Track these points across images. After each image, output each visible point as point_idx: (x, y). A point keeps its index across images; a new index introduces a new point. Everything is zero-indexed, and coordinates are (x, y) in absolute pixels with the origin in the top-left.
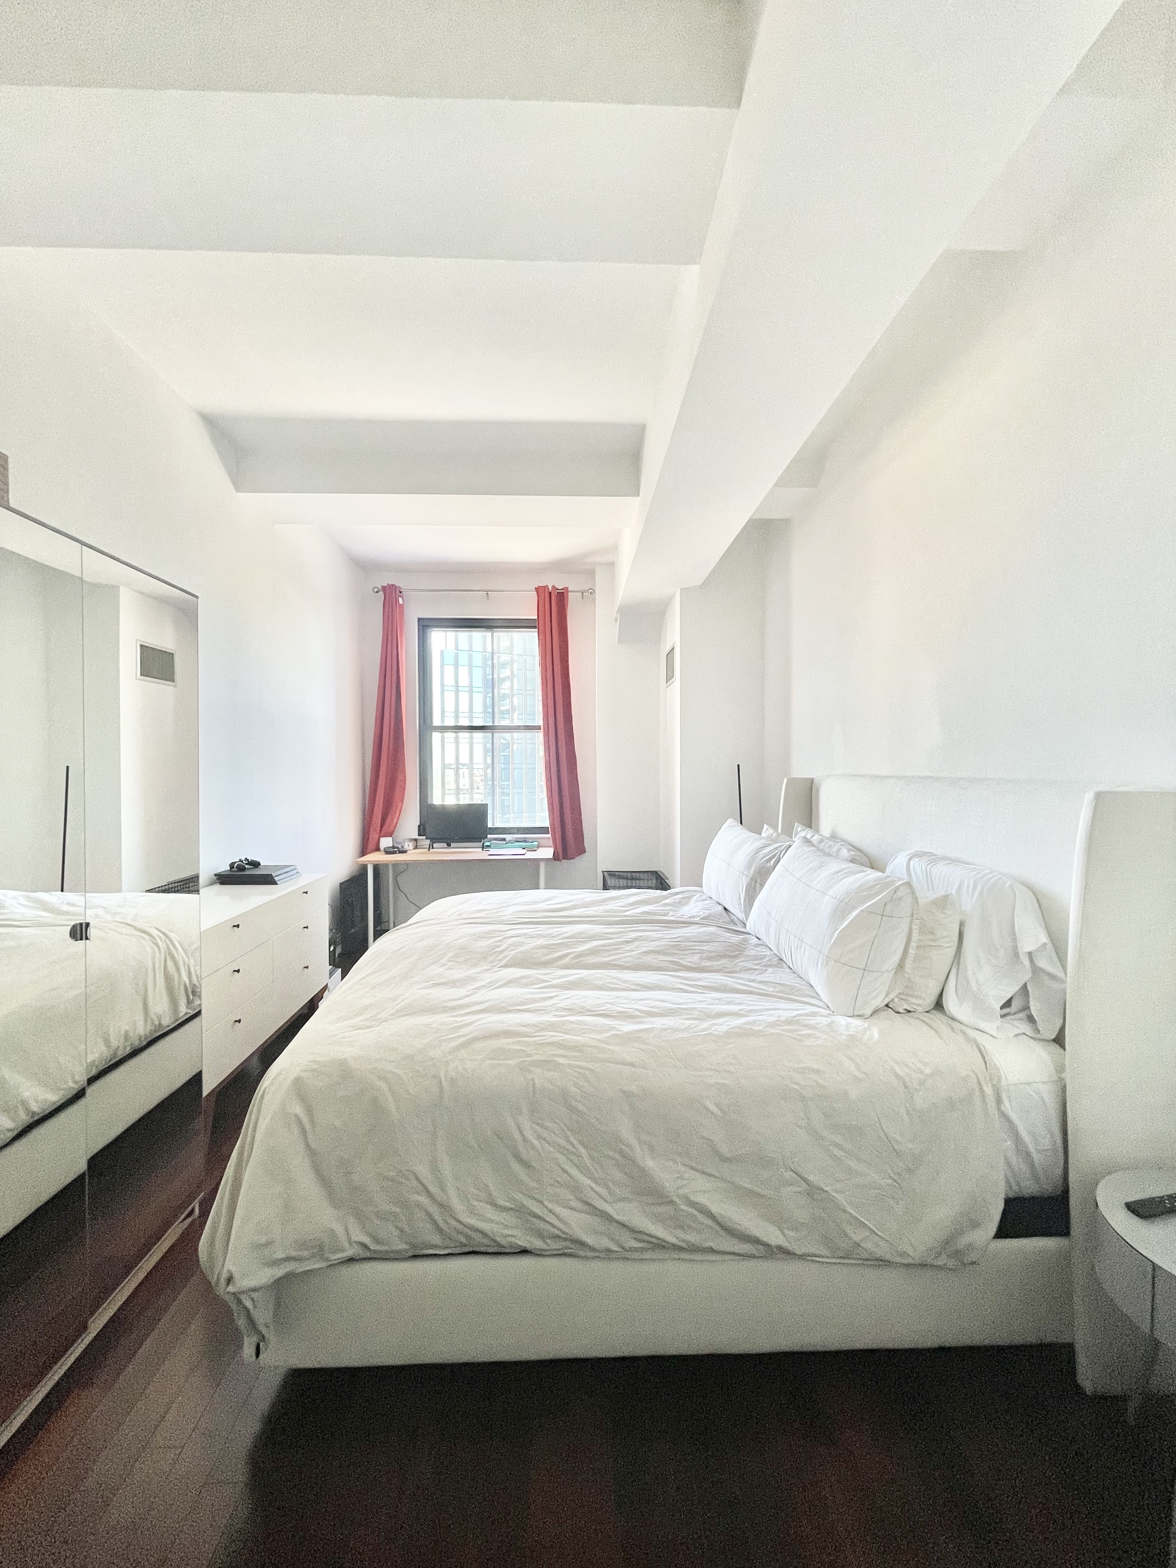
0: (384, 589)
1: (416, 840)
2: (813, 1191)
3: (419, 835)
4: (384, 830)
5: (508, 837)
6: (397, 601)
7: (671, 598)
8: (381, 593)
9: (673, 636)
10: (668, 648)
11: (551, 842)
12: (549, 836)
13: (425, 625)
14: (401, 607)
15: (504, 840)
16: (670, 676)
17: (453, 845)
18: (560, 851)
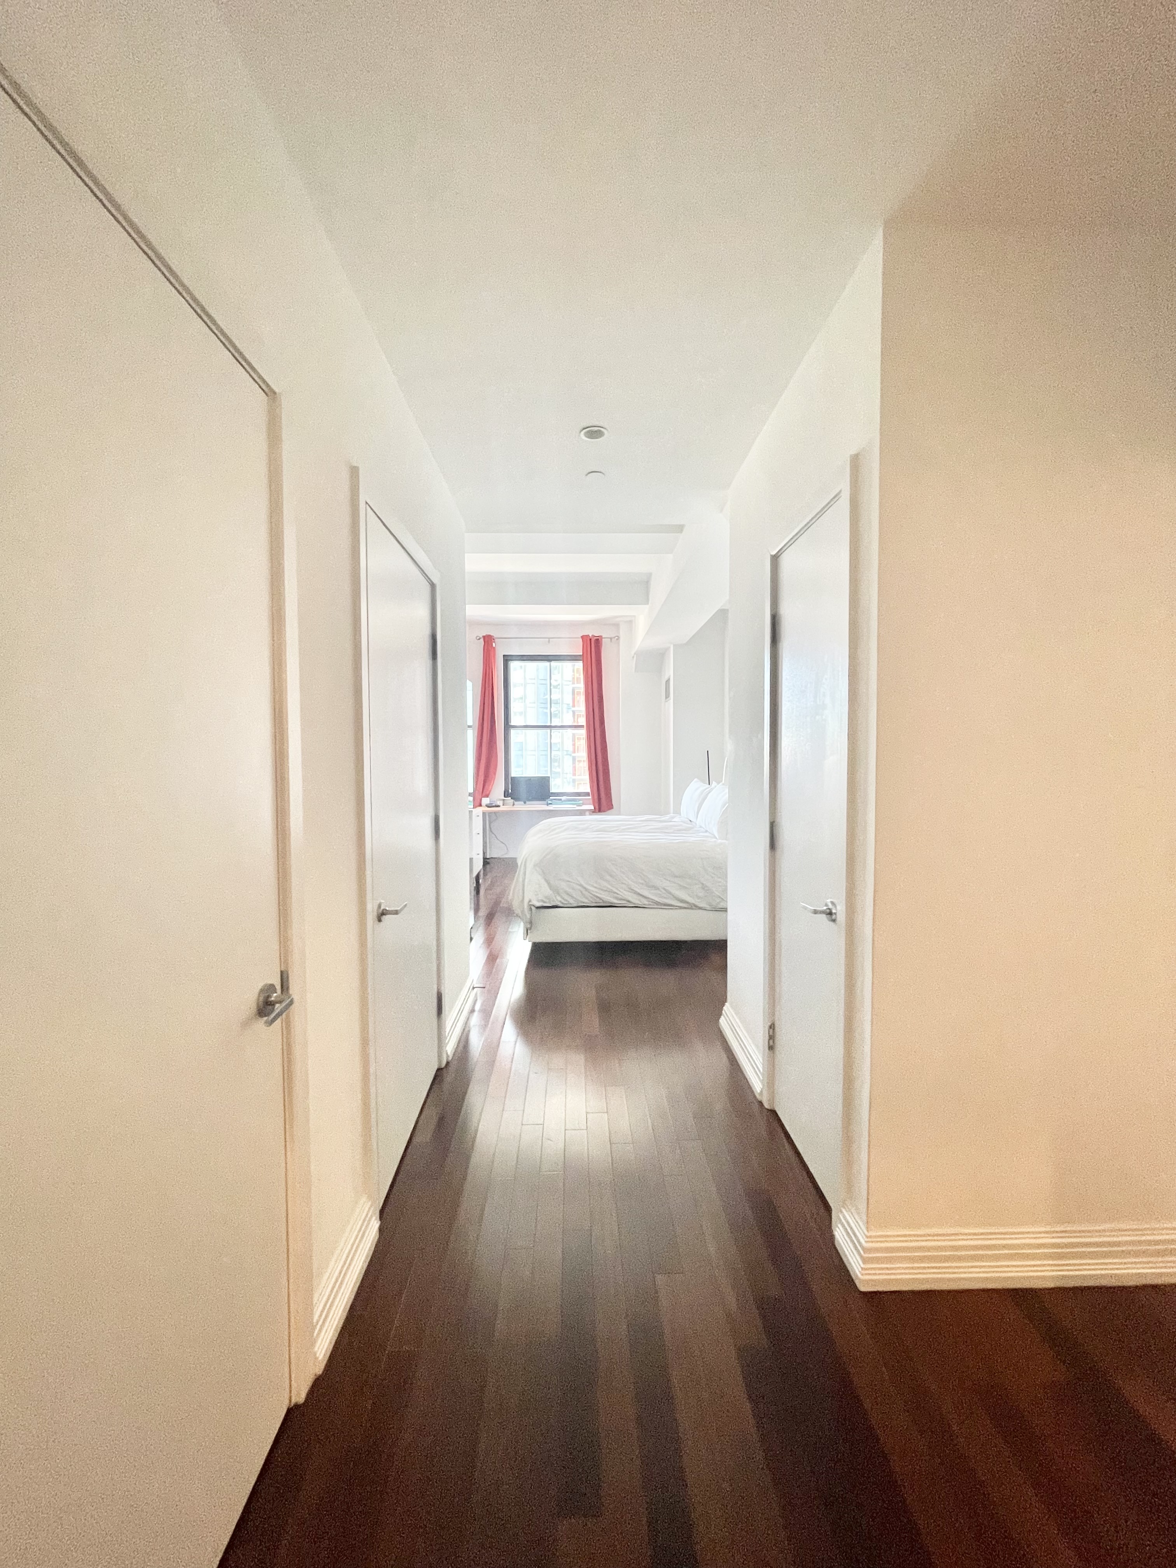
0: (484, 637)
1: (504, 800)
2: (704, 887)
3: (505, 797)
4: (484, 794)
5: (564, 798)
6: (492, 645)
7: (668, 649)
8: (482, 640)
9: (669, 672)
10: (666, 678)
11: (591, 801)
12: (590, 797)
13: (507, 659)
14: (494, 648)
15: (561, 800)
16: (667, 696)
17: (527, 802)
18: (597, 807)
